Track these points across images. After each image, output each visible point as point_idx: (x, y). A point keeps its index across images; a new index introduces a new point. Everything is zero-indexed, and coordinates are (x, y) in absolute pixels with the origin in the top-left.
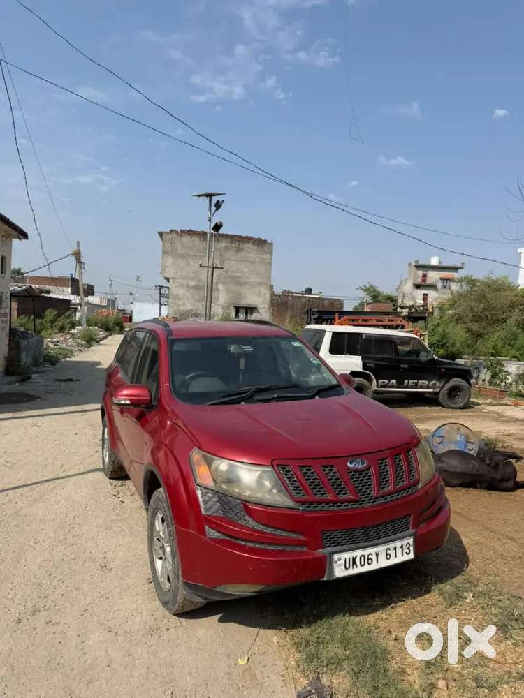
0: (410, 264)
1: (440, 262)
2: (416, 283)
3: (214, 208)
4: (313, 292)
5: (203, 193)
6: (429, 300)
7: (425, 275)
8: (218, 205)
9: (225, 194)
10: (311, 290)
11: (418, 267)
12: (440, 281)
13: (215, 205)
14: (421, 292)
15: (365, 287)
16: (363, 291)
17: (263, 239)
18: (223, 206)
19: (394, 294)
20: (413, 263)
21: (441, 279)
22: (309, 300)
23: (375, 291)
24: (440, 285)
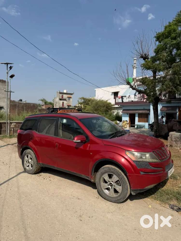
0: (57, 92)
1: (67, 92)
2: (60, 98)
3: (9, 69)
4: (22, 101)
5: (6, 63)
6: (64, 104)
7: (62, 96)
8: (11, 68)
9: (13, 64)
10: (22, 100)
11: (60, 93)
12: (67, 98)
13: (9, 68)
14: (62, 102)
15: (41, 99)
16: (41, 101)
17: (4, 80)
18: (12, 68)
19: (52, 102)
20: (59, 92)
21: (68, 97)
22: (25, 104)
23: (45, 101)
24: (67, 99)
